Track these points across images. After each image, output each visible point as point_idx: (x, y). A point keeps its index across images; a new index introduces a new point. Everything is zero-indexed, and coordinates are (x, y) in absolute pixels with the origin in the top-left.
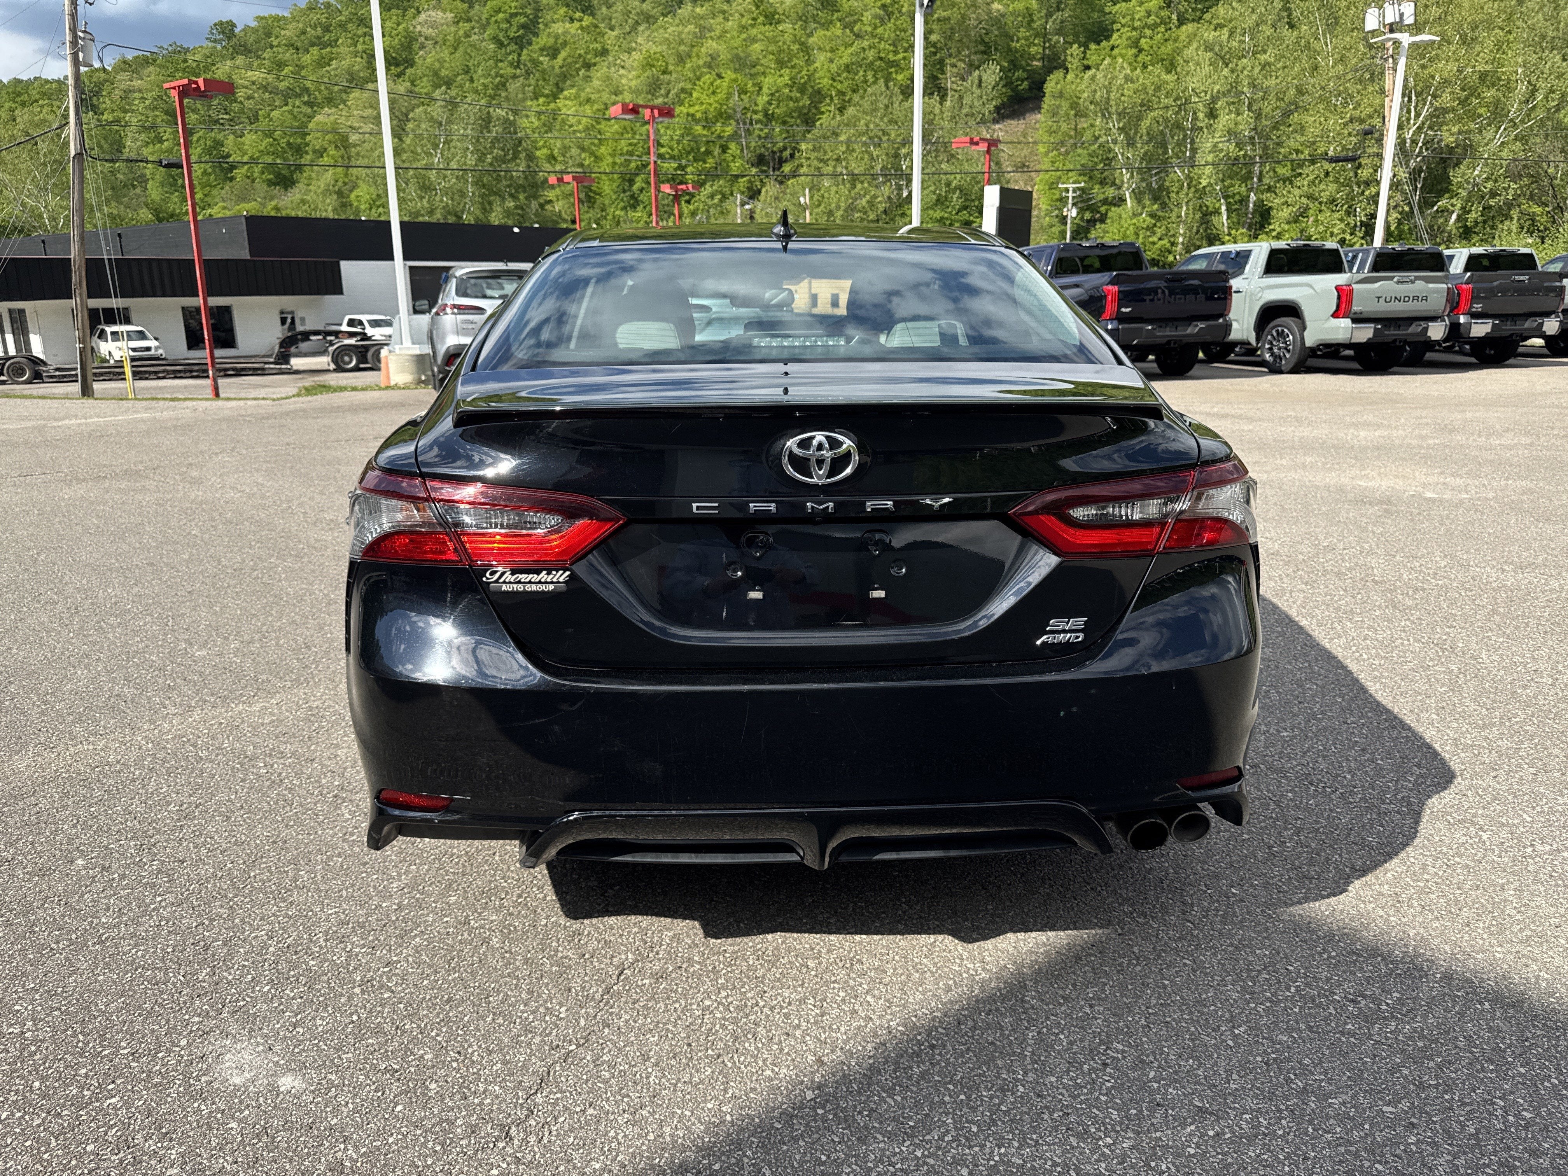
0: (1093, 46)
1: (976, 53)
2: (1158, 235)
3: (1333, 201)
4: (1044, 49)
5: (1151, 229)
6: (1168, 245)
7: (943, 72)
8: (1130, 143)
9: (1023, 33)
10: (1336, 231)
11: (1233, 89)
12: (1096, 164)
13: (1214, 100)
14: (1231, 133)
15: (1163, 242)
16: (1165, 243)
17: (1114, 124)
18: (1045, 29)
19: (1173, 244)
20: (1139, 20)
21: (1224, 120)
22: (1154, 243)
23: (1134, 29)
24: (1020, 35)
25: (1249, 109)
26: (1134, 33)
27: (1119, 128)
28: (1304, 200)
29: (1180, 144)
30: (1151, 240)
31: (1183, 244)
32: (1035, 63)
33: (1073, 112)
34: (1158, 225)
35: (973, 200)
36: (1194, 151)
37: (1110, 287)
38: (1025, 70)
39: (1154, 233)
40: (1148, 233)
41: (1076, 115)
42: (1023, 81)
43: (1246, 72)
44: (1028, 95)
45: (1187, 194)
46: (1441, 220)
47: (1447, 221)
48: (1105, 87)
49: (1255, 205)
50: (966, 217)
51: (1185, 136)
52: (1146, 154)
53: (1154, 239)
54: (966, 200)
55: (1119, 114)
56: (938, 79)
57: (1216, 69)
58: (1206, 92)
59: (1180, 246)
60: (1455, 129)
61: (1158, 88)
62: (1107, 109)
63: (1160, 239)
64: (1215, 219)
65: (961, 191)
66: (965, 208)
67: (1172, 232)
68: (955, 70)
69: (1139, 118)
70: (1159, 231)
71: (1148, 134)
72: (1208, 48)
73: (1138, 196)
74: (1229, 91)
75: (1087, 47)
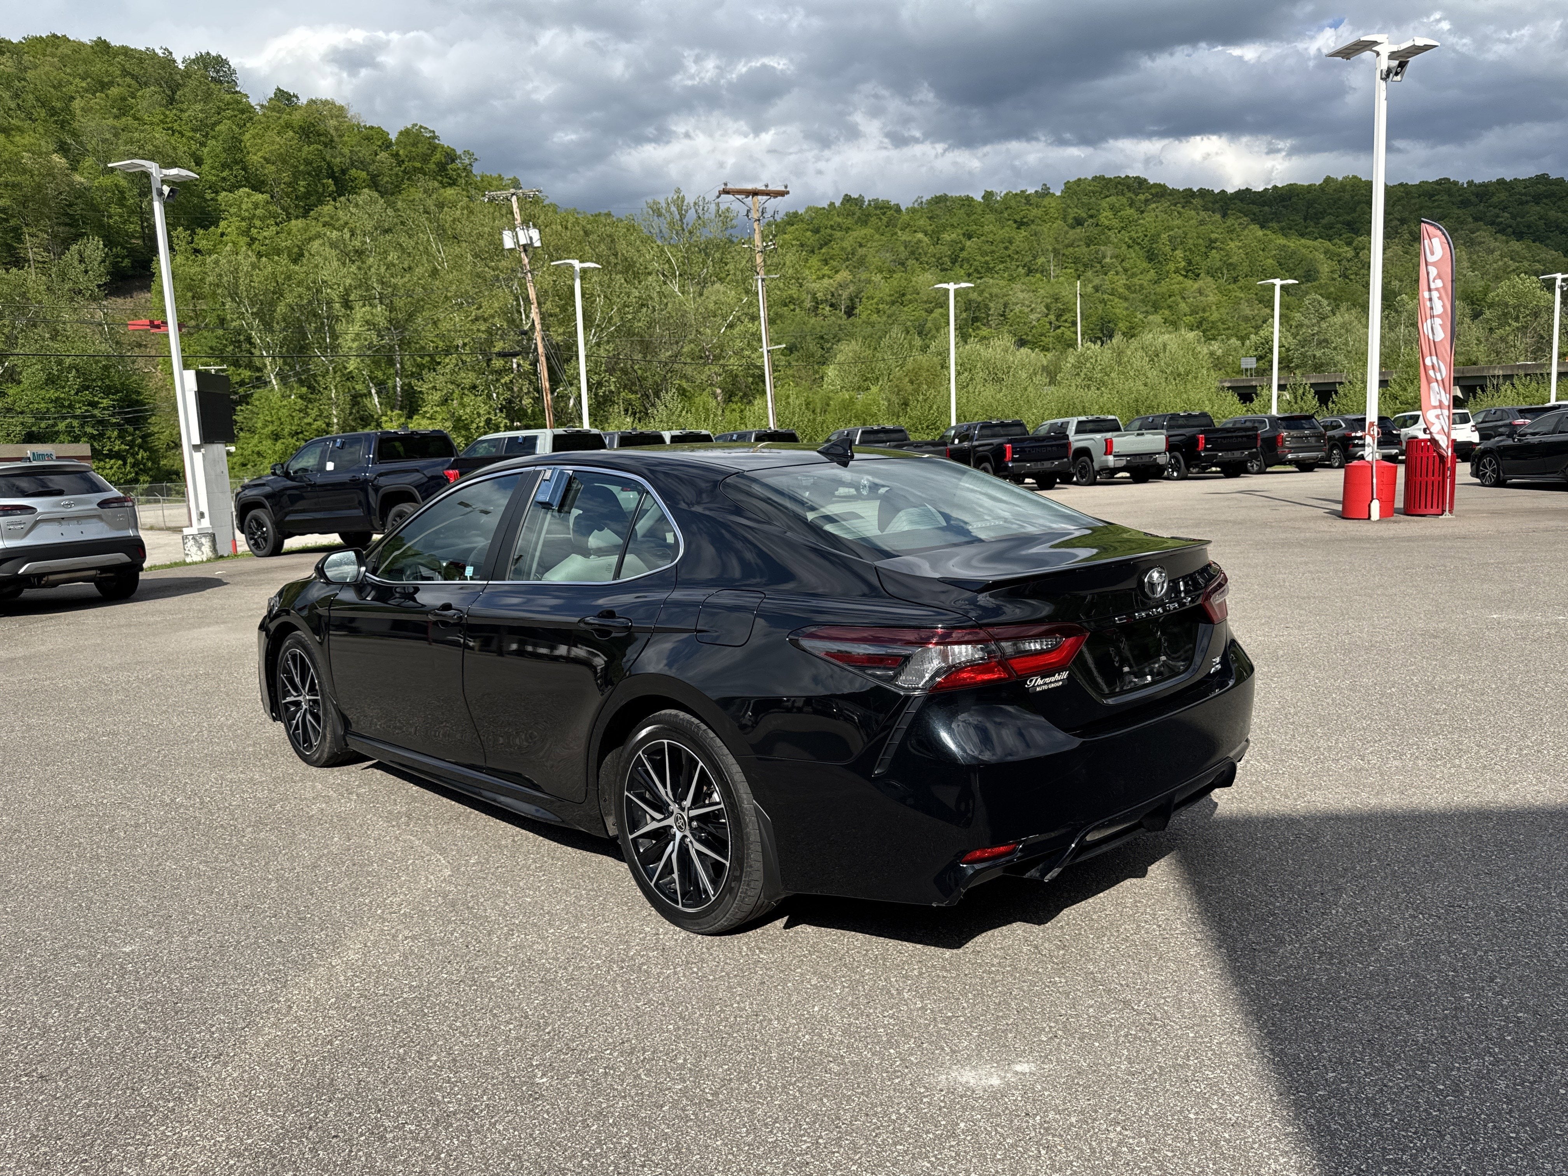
0: (201, 232)
1: (59, 224)
2: (313, 416)
3: (474, 387)
4: (142, 228)
5: (304, 411)
6: (324, 426)
7: (20, 241)
8: (268, 327)
9: (115, 209)
10: (482, 412)
11: (364, 284)
12: (225, 346)
13: (348, 292)
14: (369, 323)
15: (319, 423)
16: (320, 424)
17: (247, 310)
18: (141, 208)
19: (328, 425)
20: (246, 210)
21: (360, 312)
22: (310, 424)
23: (243, 219)
24: (112, 211)
25: (381, 303)
26: (244, 224)
27: (252, 313)
28: (450, 386)
29: (319, 330)
30: (306, 421)
31: (338, 424)
32: (133, 241)
33: (190, 294)
34: (310, 406)
35: (94, 380)
36: (335, 336)
37: (451, 472)
38: (123, 248)
39: (307, 414)
40: (302, 415)
41: (193, 298)
42: (123, 258)
43: (373, 270)
44: (130, 273)
45: (334, 378)
46: (562, 404)
47: (567, 405)
48: (231, 273)
49: (402, 389)
50: (90, 398)
51: (322, 323)
52: (285, 338)
53: (309, 420)
54: (85, 380)
55: (251, 300)
56: (15, 249)
57: (344, 264)
58: (339, 285)
59: (335, 427)
60: (561, 330)
61: (289, 278)
62: (237, 294)
63: (315, 420)
64: (366, 401)
65: (77, 370)
66: (87, 388)
67: (326, 413)
68: (35, 240)
69: (273, 304)
70: (314, 413)
71: (284, 320)
72: (333, 245)
73: (283, 378)
74: (360, 286)
75: (194, 233)
